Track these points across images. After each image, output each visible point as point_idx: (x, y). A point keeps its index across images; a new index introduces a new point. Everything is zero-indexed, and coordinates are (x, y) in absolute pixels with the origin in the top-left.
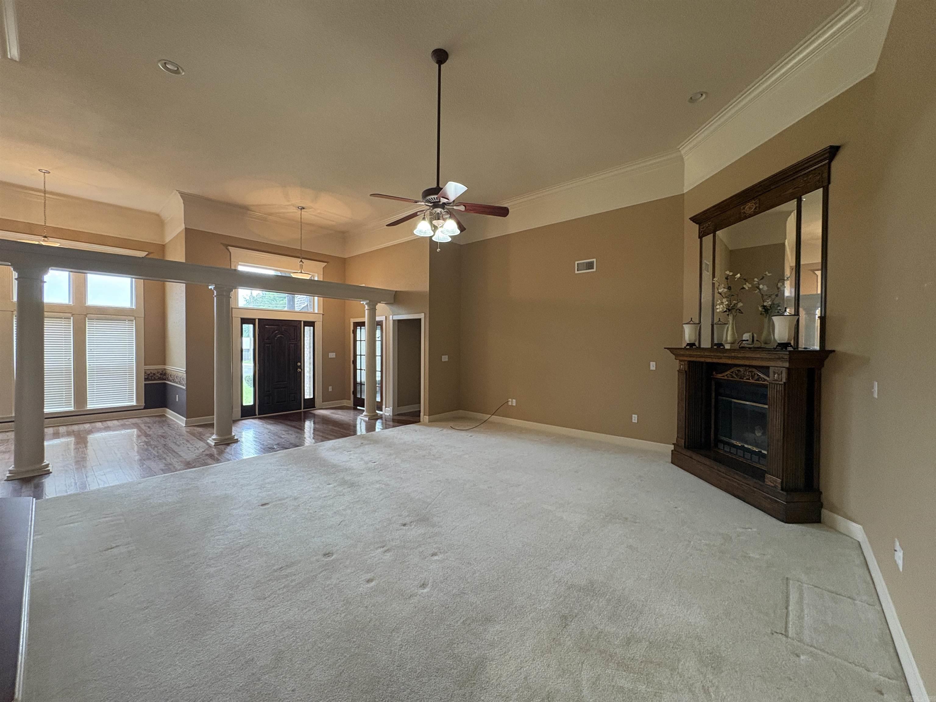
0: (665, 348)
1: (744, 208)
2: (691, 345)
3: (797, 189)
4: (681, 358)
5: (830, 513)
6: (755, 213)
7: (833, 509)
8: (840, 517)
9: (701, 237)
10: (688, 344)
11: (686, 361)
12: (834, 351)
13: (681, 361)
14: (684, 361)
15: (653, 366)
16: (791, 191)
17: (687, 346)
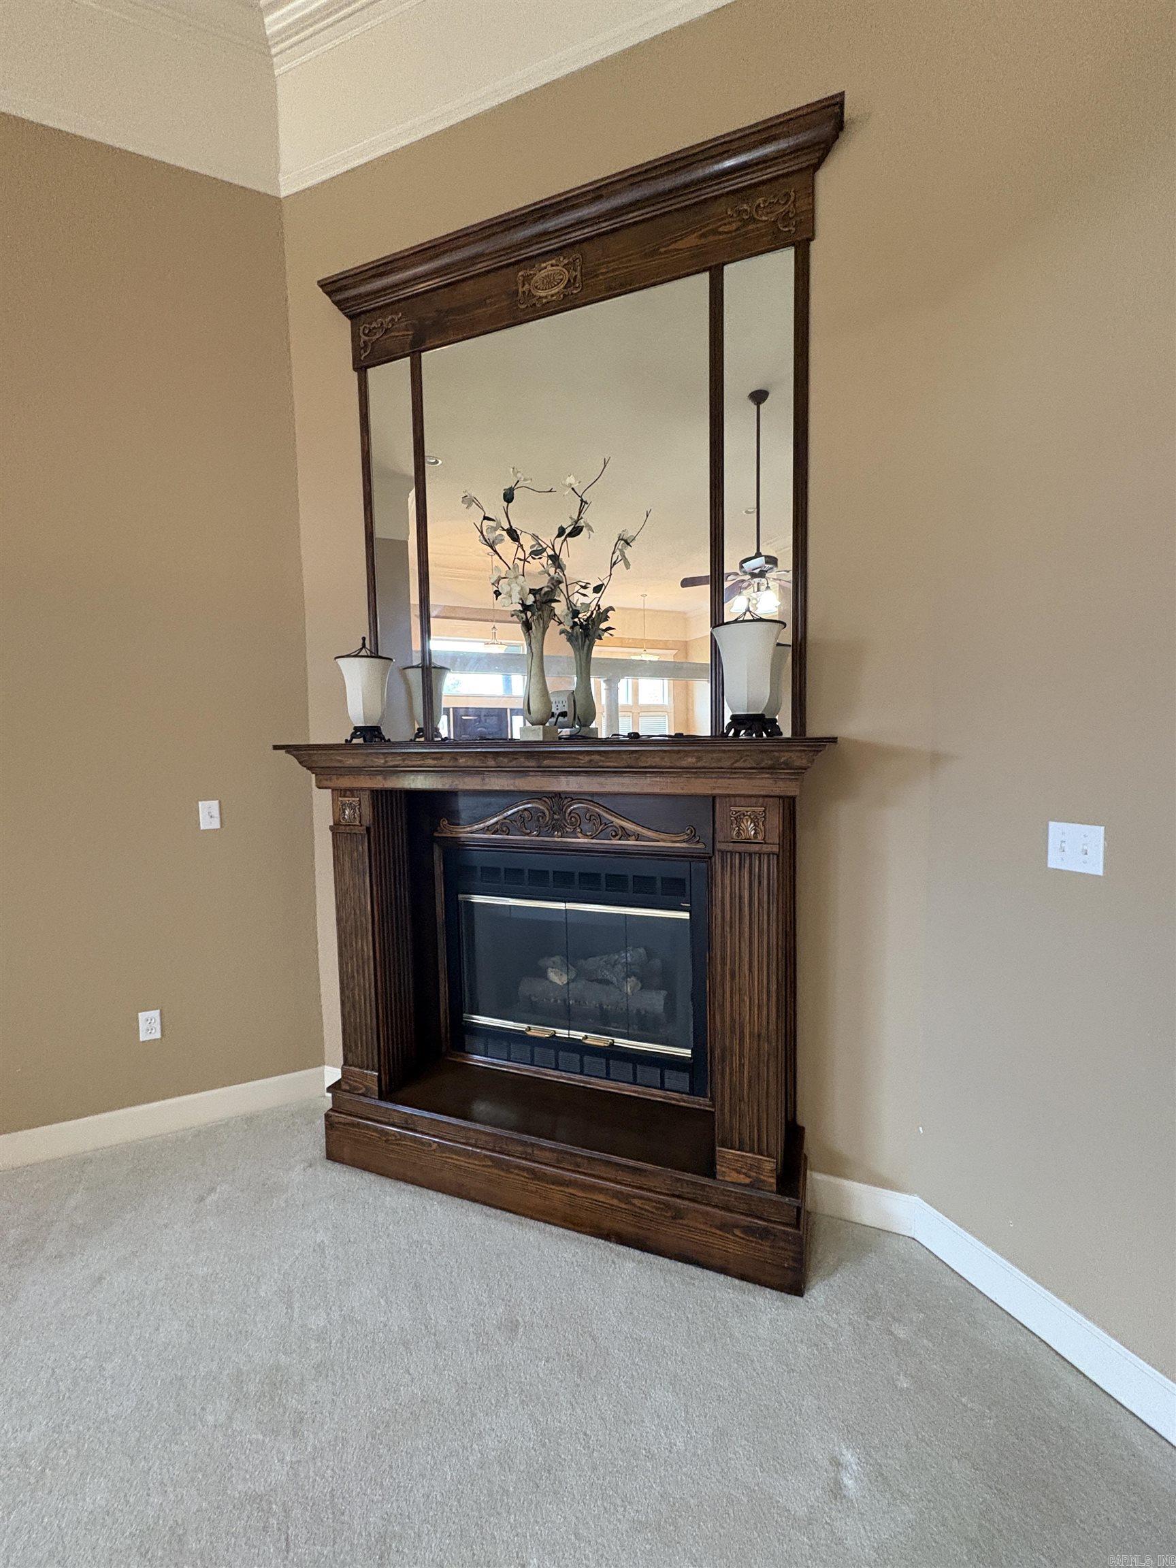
0: (276, 748)
1: (527, 279)
2: (370, 734)
3: (711, 238)
4: (345, 782)
5: (832, 1179)
6: (567, 303)
7: (838, 1167)
8: (855, 1184)
9: (361, 368)
10: (357, 729)
11: (363, 789)
12: (833, 740)
13: (339, 792)
14: (351, 791)
15: (208, 815)
16: (692, 240)
17: (353, 736)
